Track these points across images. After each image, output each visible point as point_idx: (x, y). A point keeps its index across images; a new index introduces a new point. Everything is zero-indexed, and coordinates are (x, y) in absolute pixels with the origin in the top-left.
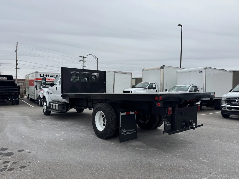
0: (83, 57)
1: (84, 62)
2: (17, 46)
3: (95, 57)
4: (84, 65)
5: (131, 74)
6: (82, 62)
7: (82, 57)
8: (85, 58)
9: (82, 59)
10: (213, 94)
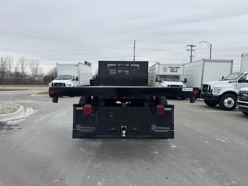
0: (192, 46)
1: (193, 51)
2: (135, 43)
3: (208, 44)
4: (192, 55)
5: (232, 61)
6: (190, 51)
7: (190, 46)
8: (194, 46)
9: (190, 48)
10: (192, 90)
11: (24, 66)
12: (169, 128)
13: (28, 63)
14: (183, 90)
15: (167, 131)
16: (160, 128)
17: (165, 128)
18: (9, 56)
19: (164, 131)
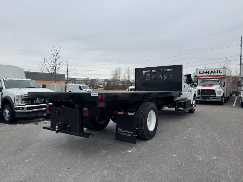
10: (97, 95)
11: (129, 75)
12: (132, 133)
13: (132, 72)
14: (92, 95)
15: (130, 135)
16: (125, 131)
17: (129, 132)
18: (119, 68)
19: (128, 135)
